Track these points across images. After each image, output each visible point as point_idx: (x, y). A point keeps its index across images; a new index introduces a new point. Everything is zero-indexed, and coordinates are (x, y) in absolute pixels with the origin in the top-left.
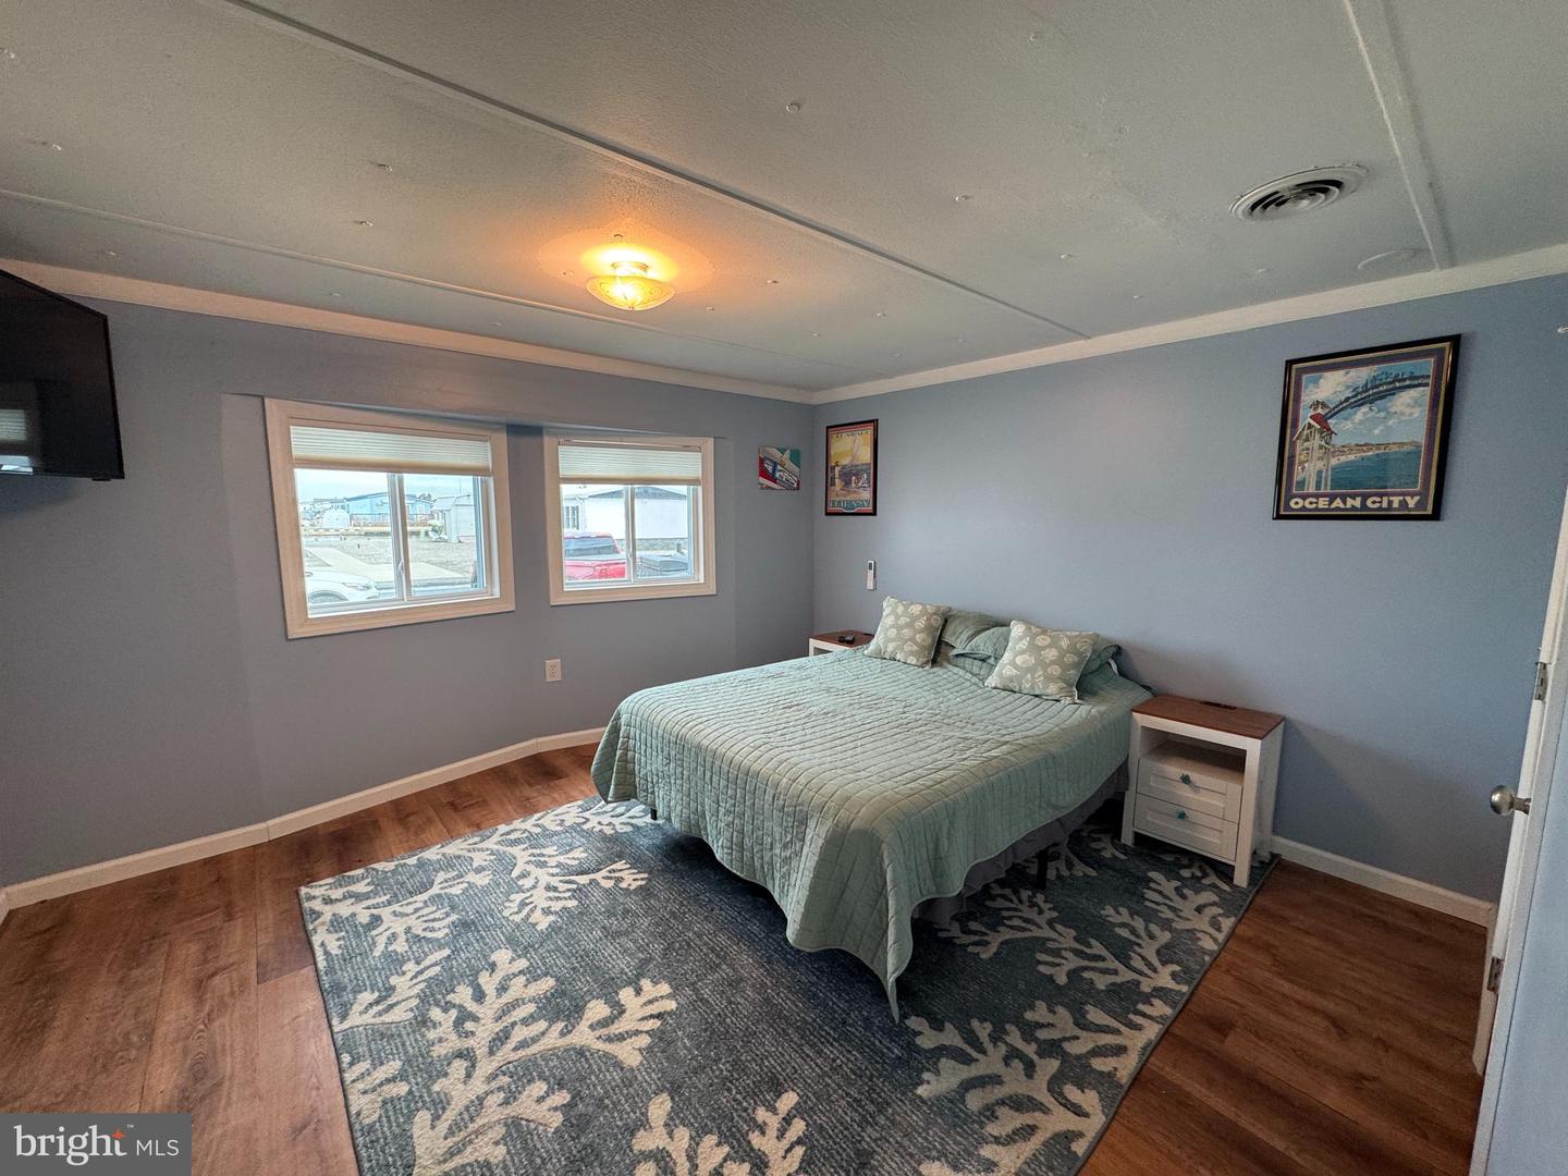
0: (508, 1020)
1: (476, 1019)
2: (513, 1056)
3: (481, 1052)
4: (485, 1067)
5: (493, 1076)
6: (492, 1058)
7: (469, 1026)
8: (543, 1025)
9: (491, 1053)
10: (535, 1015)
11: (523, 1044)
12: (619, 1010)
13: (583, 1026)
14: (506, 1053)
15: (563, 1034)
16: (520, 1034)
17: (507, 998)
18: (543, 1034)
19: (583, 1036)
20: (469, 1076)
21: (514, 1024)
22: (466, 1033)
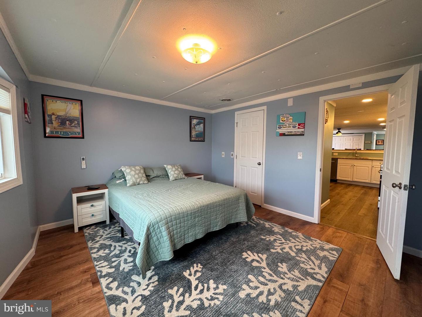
0: (266, 281)
1: (269, 290)
2: (275, 276)
3: (278, 284)
4: (281, 281)
5: (282, 278)
6: (278, 280)
7: (272, 291)
8: (264, 273)
9: (277, 281)
10: (262, 276)
11: (271, 275)
12: (253, 260)
13: (261, 265)
14: (275, 278)
15: (265, 269)
16: (268, 277)
17: (259, 285)
18: (266, 272)
19: (264, 264)
20: (285, 284)
21: (267, 280)
22: (274, 290)
